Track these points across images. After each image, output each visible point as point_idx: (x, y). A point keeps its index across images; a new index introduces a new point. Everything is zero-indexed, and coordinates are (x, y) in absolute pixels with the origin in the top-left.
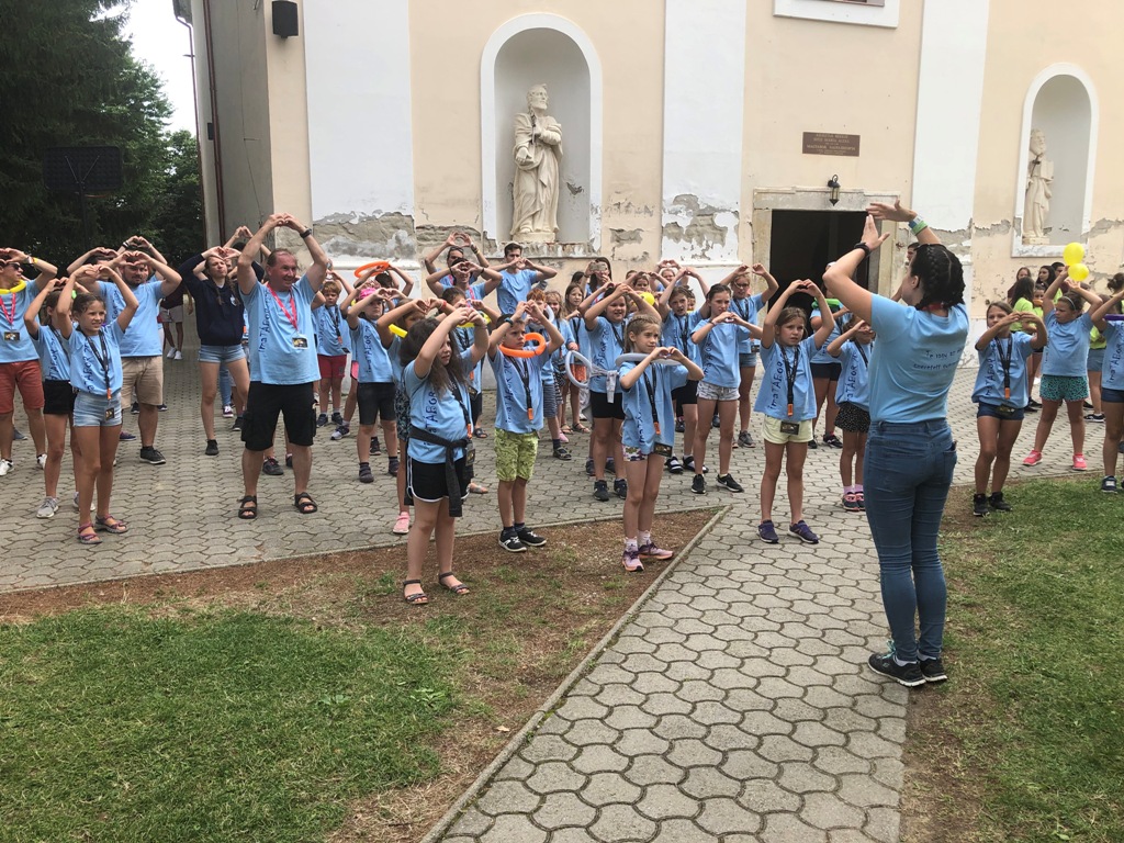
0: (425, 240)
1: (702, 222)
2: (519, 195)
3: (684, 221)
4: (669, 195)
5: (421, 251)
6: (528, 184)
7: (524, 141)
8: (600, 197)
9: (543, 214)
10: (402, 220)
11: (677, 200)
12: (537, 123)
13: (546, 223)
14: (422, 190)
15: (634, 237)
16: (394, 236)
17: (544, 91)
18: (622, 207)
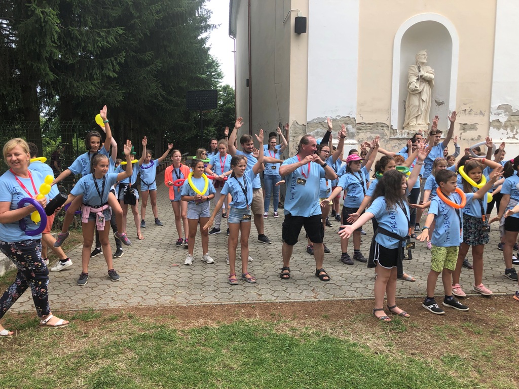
0: (360, 129)
1: (514, 119)
2: (409, 106)
3: (503, 118)
4: (495, 105)
5: (358, 135)
6: (415, 101)
7: (414, 79)
8: (455, 107)
9: (422, 116)
10: (350, 120)
11: (499, 108)
12: (421, 70)
13: (423, 120)
14: (360, 105)
15: (473, 127)
17: (425, 53)
18: (467, 112)
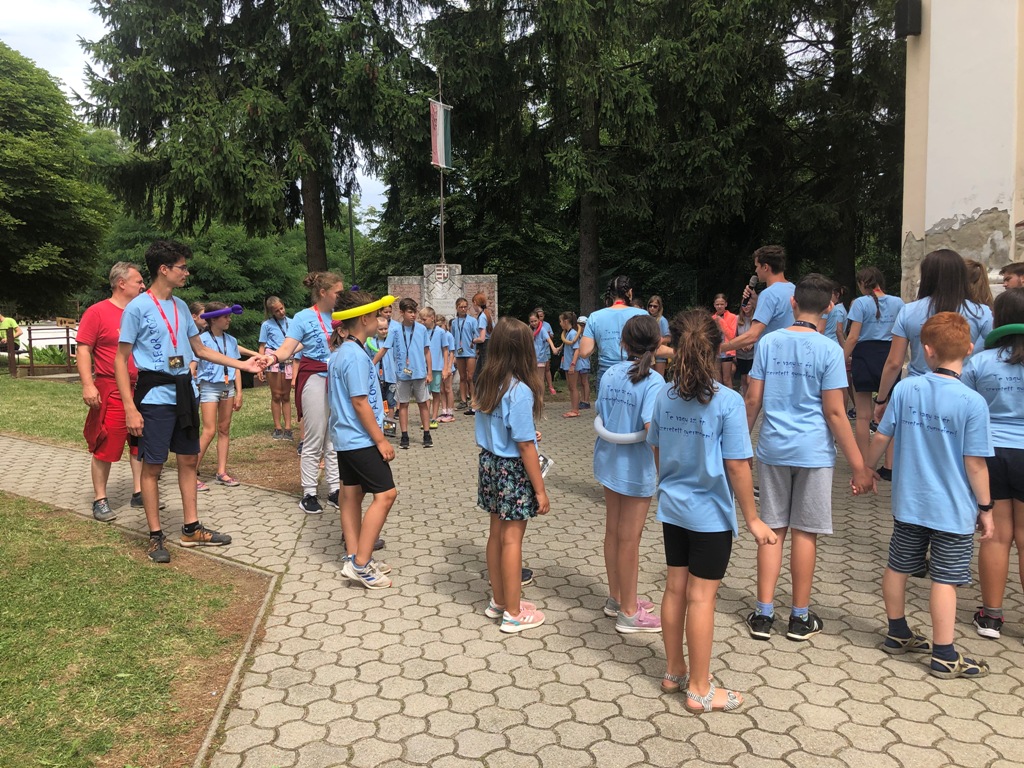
0: (1023, 240)
10: (998, 218)
16: (990, 239)
